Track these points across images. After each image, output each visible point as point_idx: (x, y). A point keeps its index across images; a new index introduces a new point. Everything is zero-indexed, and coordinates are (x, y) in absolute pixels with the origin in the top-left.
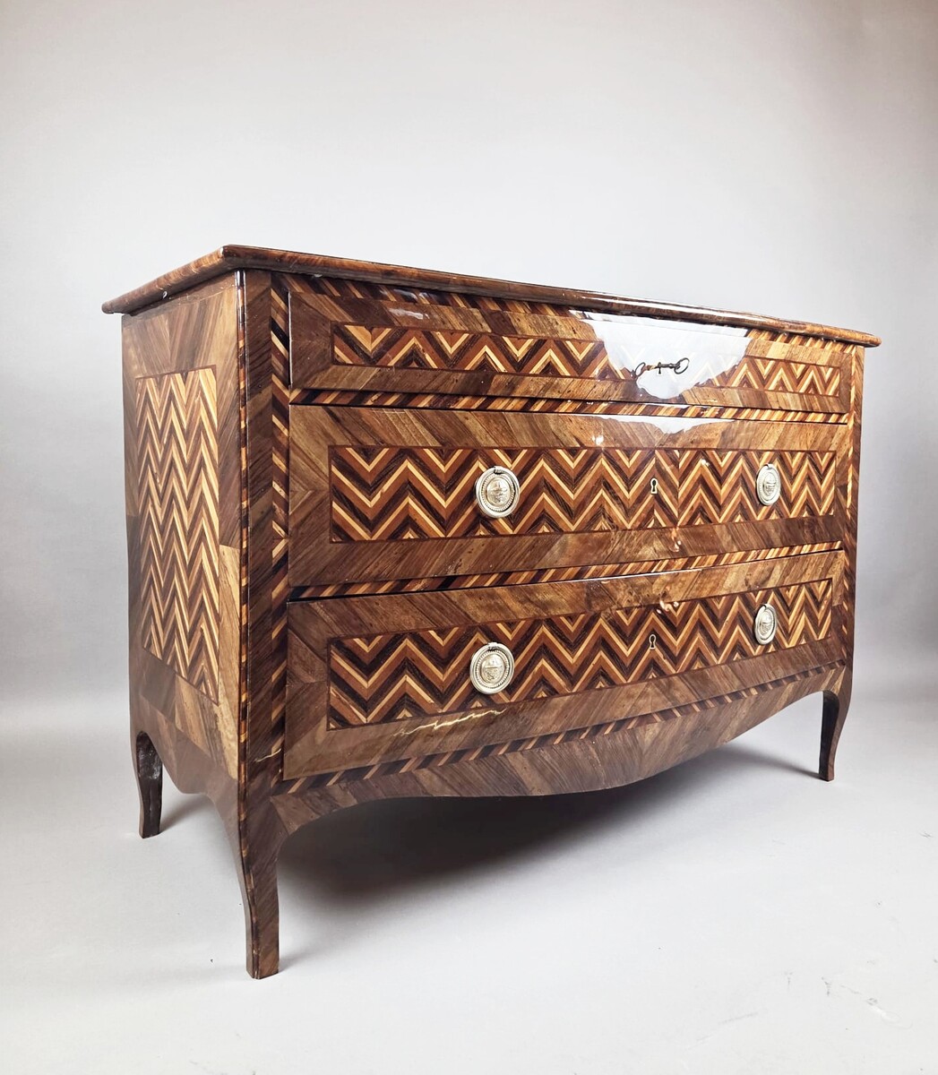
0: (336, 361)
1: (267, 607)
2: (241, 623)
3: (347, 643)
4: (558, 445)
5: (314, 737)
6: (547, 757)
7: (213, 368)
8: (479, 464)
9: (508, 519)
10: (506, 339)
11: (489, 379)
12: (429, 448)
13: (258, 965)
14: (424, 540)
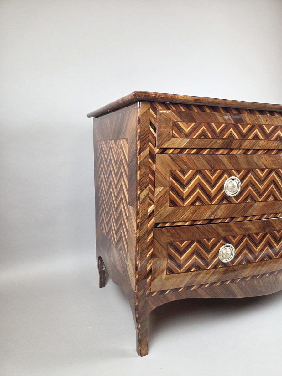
0: (174, 137)
1: (146, 230)
2: (136, 236)
3: (174, 244)
4: (257, 168)
5: (162, 277)
6: (244, 285)
7: (127, 140)
8: (225, 176)
9: (236, 197)
10: (239, 125)
11: (231, 142)
12: (207, 170)
13: (141, 352)
14: (204, 205)
